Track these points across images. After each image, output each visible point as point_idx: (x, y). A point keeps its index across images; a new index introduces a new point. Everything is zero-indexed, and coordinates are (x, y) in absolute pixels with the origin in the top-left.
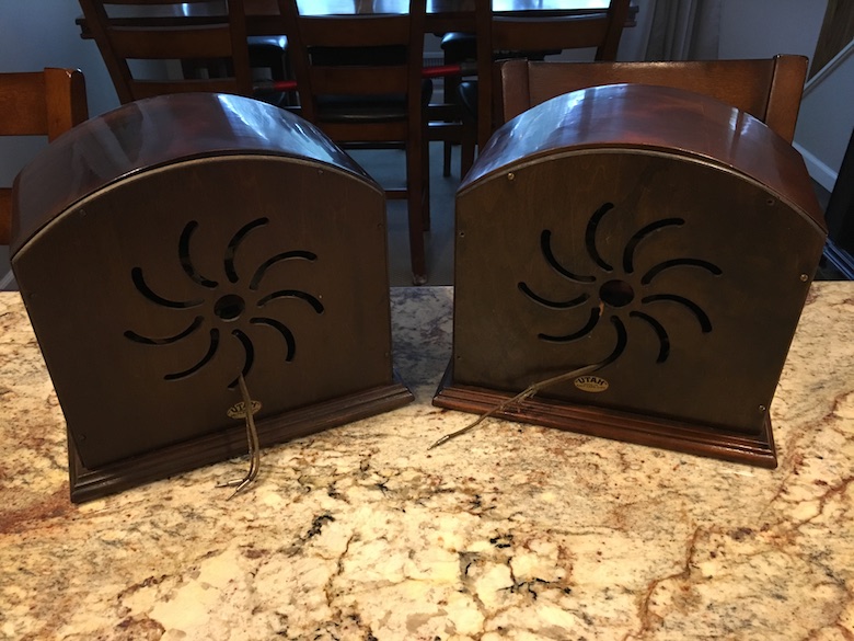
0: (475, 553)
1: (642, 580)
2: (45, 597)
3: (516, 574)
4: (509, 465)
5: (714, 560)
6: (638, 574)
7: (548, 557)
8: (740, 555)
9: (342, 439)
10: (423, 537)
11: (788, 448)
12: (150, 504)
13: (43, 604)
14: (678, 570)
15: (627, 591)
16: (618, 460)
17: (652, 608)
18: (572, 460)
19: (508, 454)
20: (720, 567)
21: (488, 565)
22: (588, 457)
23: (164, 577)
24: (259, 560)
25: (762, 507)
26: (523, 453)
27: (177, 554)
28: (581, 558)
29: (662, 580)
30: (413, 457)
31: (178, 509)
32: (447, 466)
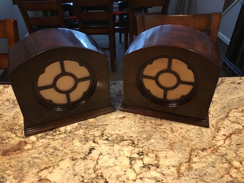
0: (133, 157)
1: (178, 163)
2: (17, 173)
3: (144, 163)
4: (142, 132)
5: (196, 157)
6: (176, 162)
7: (153, 158)
8: (203, 155)
9: (96, 126)
10: (119, 153)
11: (216, 125)
12: (44, 146)
13: (17, 176)
14: (187, 160)
15: (174, 166)
16: (171, 130)
17: (180, 171)
18: (158, 130)
19: (141, 129)
20: (198, 159)
21: (137, 160)
22: (163, 129)
23: (49, 167)
24: (75, 161)
25: (209, 142)
26: (145, 129)
27: (53, 160)
28: (161, 158)
29: (183, 163)
30: (115, 131)
31: (52, 147)
32: (125, 133)
